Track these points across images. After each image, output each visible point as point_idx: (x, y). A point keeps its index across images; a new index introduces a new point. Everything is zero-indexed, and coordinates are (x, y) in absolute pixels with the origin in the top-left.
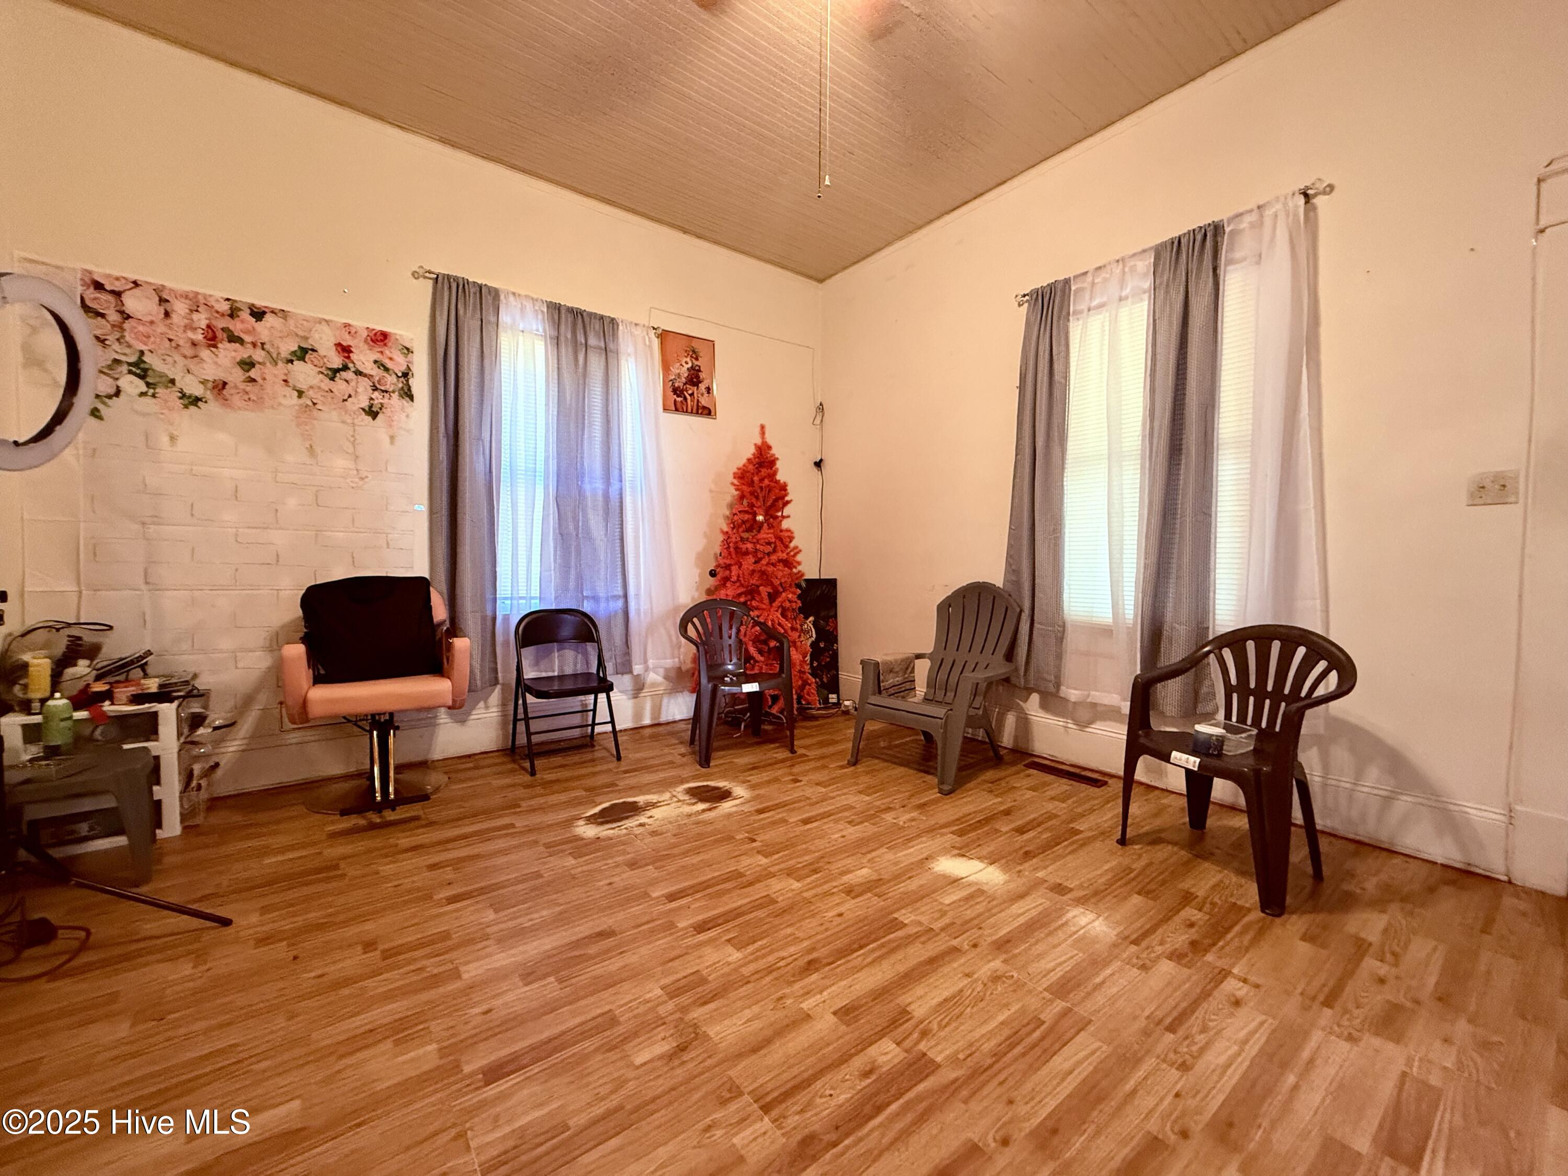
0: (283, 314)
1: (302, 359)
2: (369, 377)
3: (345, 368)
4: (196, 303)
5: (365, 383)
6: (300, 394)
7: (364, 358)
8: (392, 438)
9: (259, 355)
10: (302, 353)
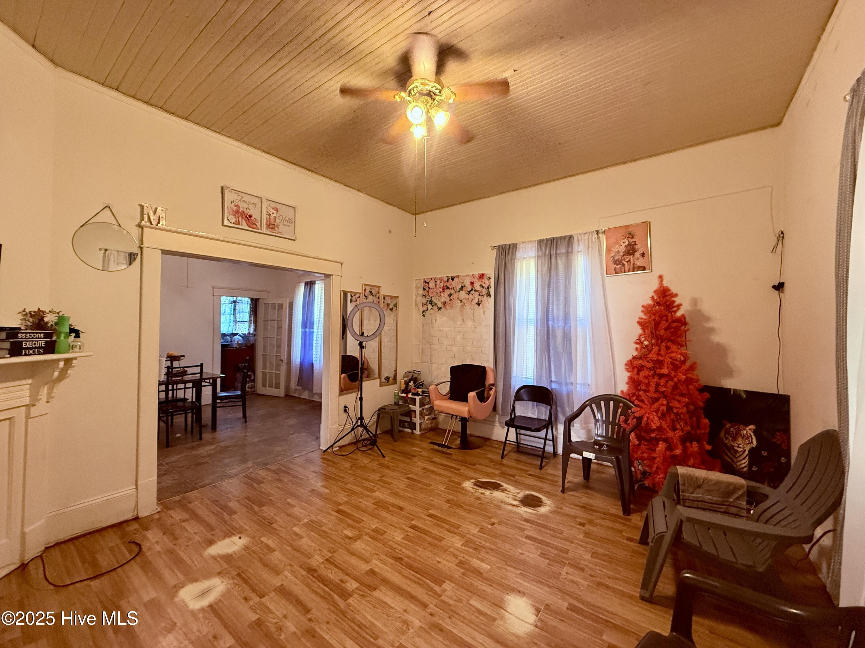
0: (458, 277)
1: (462, 290)
2: (478, 291)
3: (472, 290)
4: (441, 280)
5: (477, 293)
6: (461, 301)
7: (477, 286)
8: (484, 312)
9: (452, 291)
10: (462, 289)
